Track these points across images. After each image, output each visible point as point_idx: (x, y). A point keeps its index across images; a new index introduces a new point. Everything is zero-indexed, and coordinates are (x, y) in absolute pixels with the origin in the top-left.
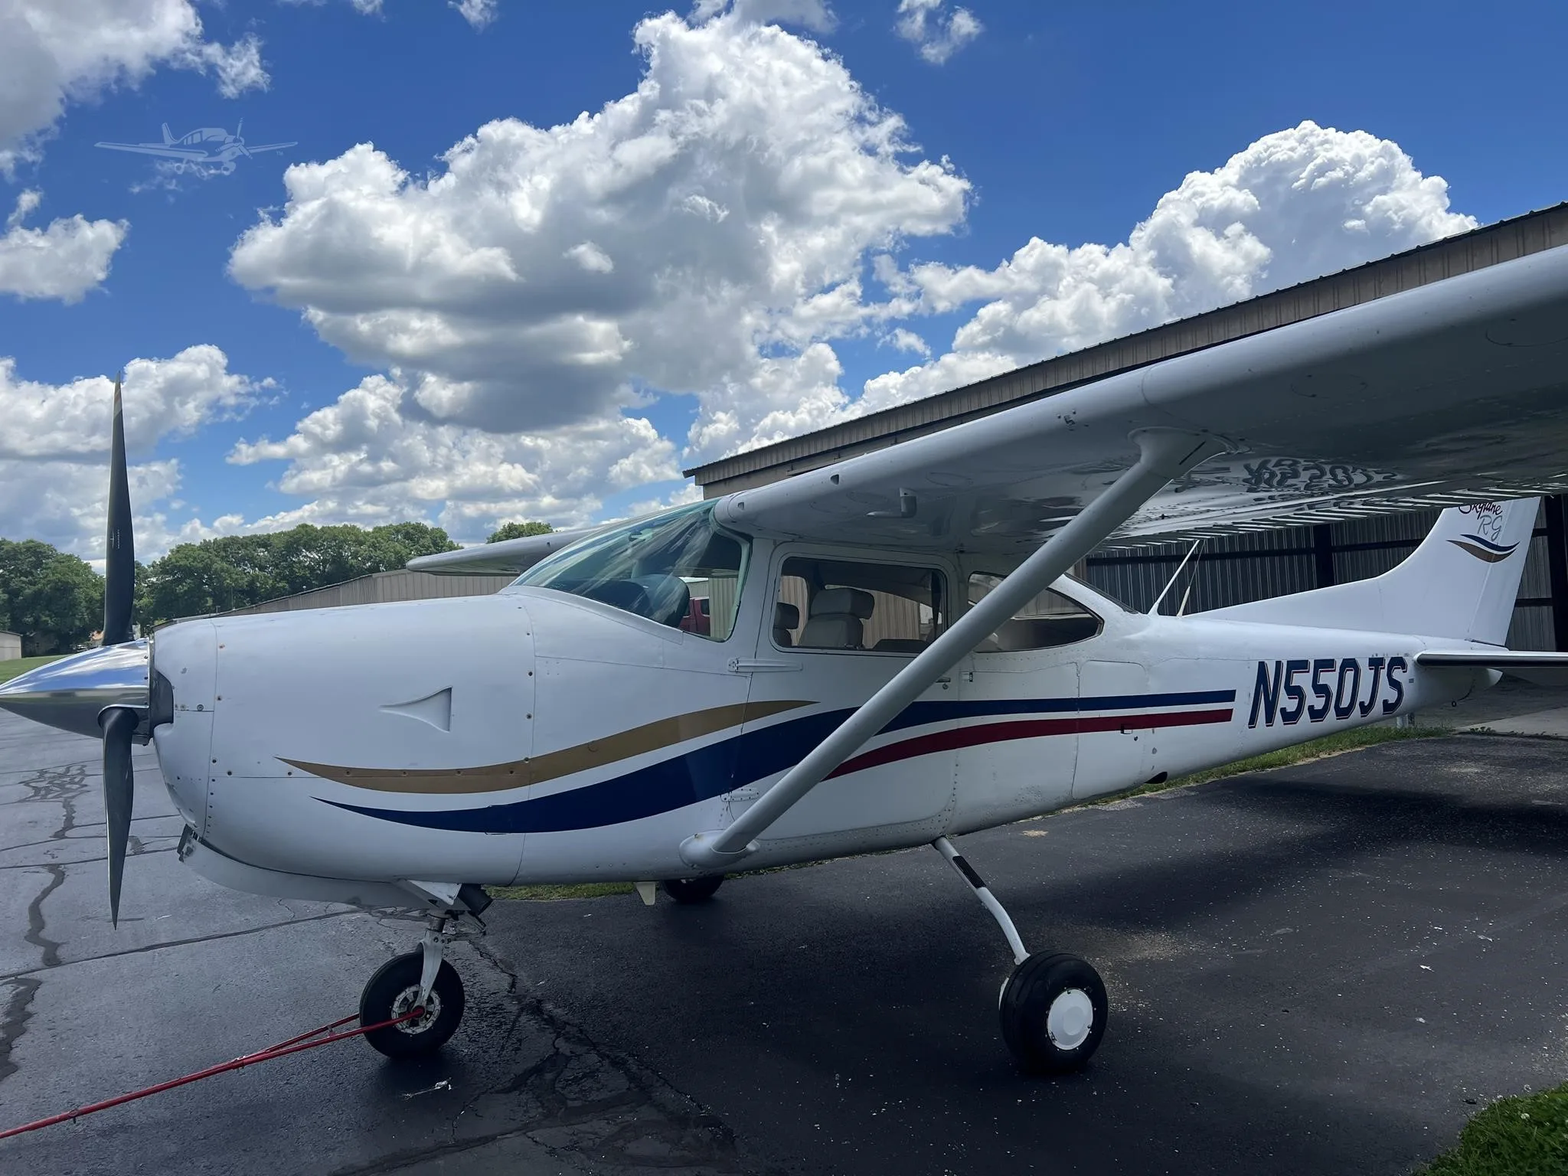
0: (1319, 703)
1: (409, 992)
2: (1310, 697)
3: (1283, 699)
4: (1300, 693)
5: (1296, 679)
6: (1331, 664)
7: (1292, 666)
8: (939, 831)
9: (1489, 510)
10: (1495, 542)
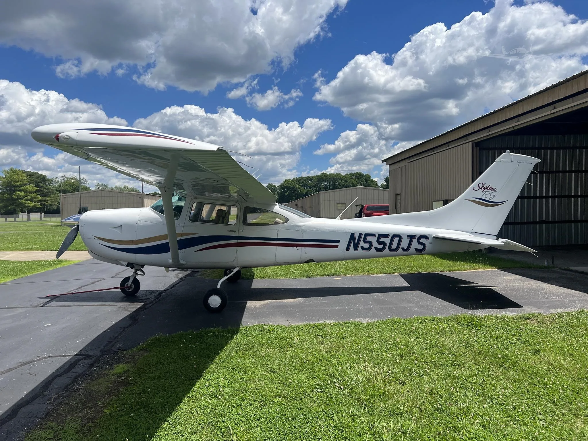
0: (381, 246)
1: (128, 283)
2: (375, 244)
3: (362, 244)
4: (370, 243)
5: (369, 239)
6: (386, 236)
7: (367, 235)
8: (235, 265)
9: (489, 189)
10: (492, 200)
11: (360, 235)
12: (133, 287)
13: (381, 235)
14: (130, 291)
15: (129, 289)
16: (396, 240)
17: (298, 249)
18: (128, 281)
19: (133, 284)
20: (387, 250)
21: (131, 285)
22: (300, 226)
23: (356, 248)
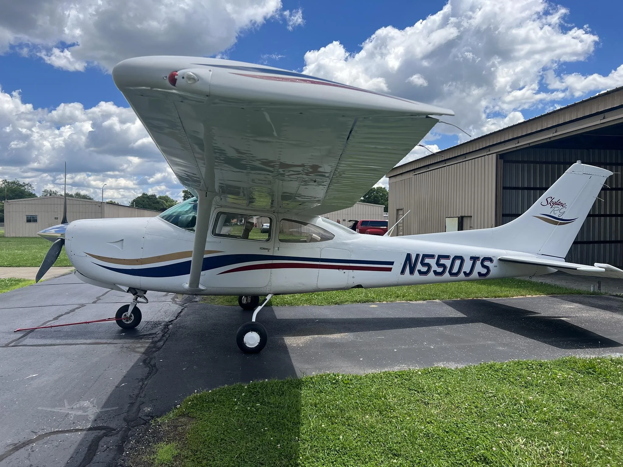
0: (440, 270)
1: (126, 313)
2: (434, 267)
3: (419, 267)
4: (429, 266)
5: (427, 261)
6: (447, 257)
7: (425, 256)
8: (268, 292)
9: (558, 205)
10: (561, 218)
11: (418, 256)
12: (133, 318)
13: (440, 257)
14: (128, 323)
15: (127, 321)
16: (458, 263)
17: (344, 273)
18: (127, 311)
19: (132, 315)
20: (447, 274)
21: (131, 316)
22: (346, 244)
23: (412, 272)
